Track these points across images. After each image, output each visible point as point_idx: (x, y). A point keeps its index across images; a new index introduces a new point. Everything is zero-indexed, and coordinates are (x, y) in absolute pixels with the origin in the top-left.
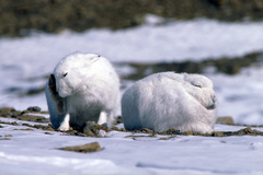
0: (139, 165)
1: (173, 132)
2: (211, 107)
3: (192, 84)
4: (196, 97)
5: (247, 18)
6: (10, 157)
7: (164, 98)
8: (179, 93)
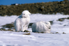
0: (39, 37)
1: (42, 33)
2: (50, 28)
3: (46, 23)
4: (47, 26)
5: (48, 14)
6: (15, 35)
7: (41, 26)
8: (43, 25)
